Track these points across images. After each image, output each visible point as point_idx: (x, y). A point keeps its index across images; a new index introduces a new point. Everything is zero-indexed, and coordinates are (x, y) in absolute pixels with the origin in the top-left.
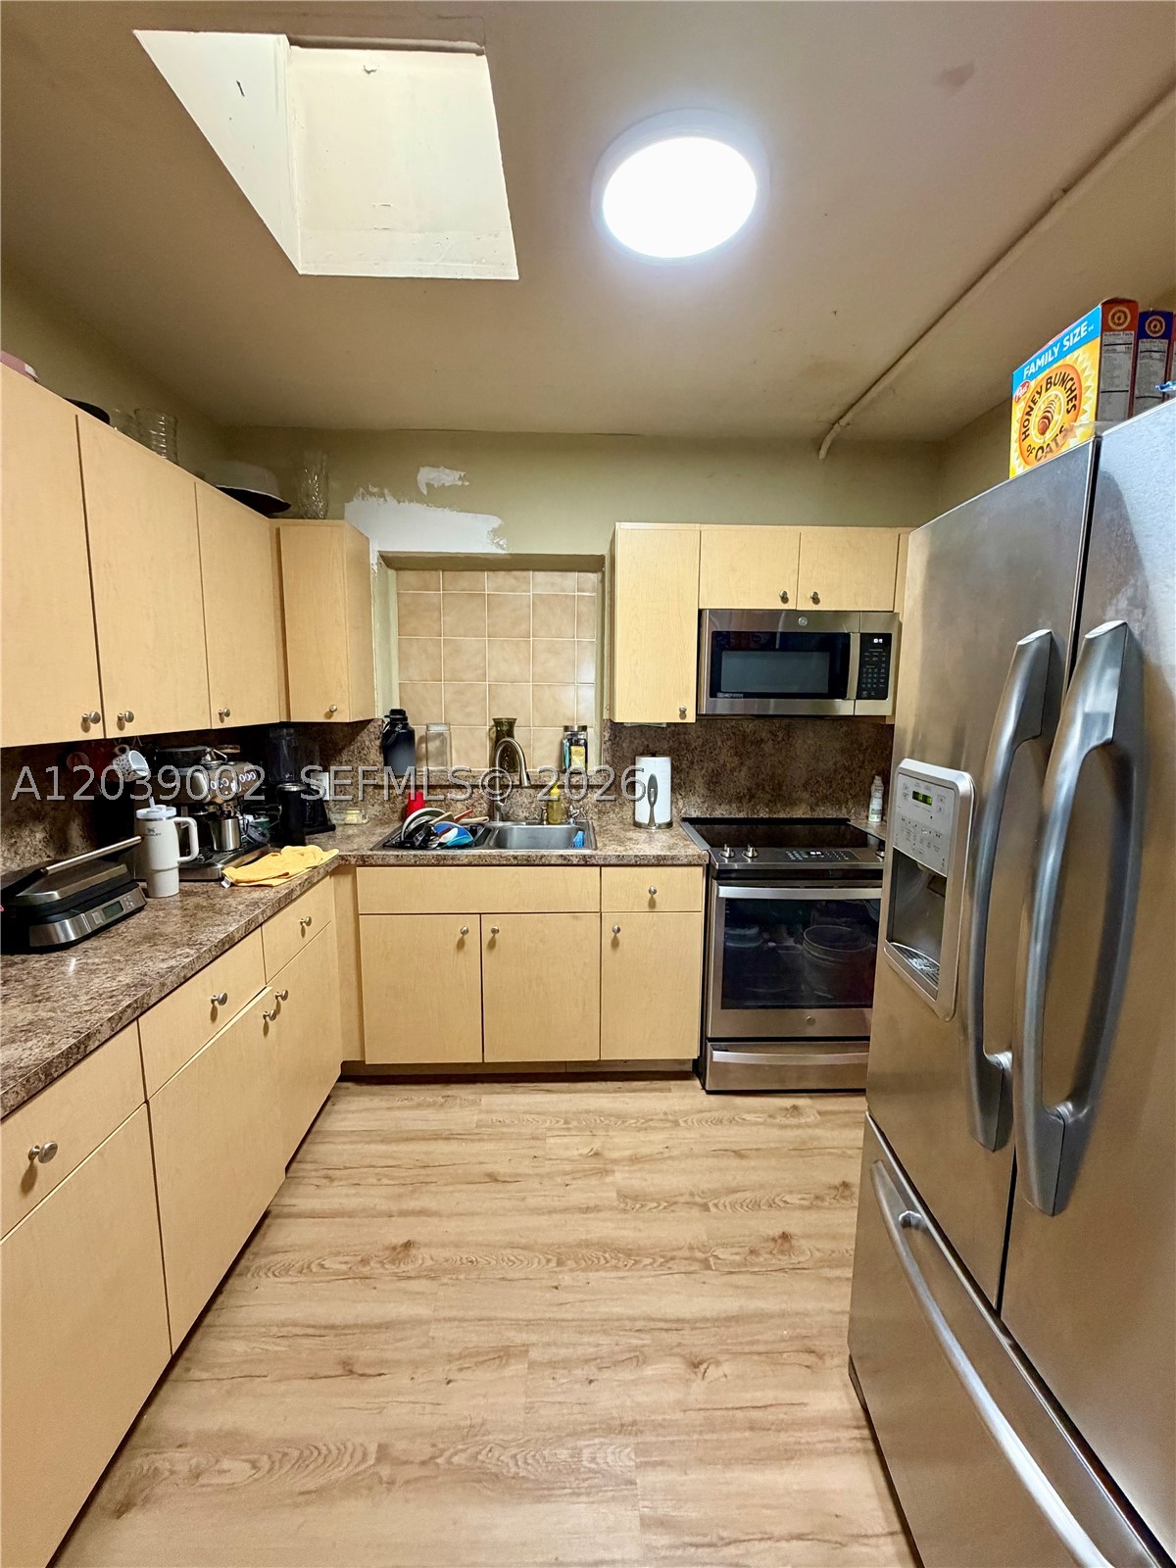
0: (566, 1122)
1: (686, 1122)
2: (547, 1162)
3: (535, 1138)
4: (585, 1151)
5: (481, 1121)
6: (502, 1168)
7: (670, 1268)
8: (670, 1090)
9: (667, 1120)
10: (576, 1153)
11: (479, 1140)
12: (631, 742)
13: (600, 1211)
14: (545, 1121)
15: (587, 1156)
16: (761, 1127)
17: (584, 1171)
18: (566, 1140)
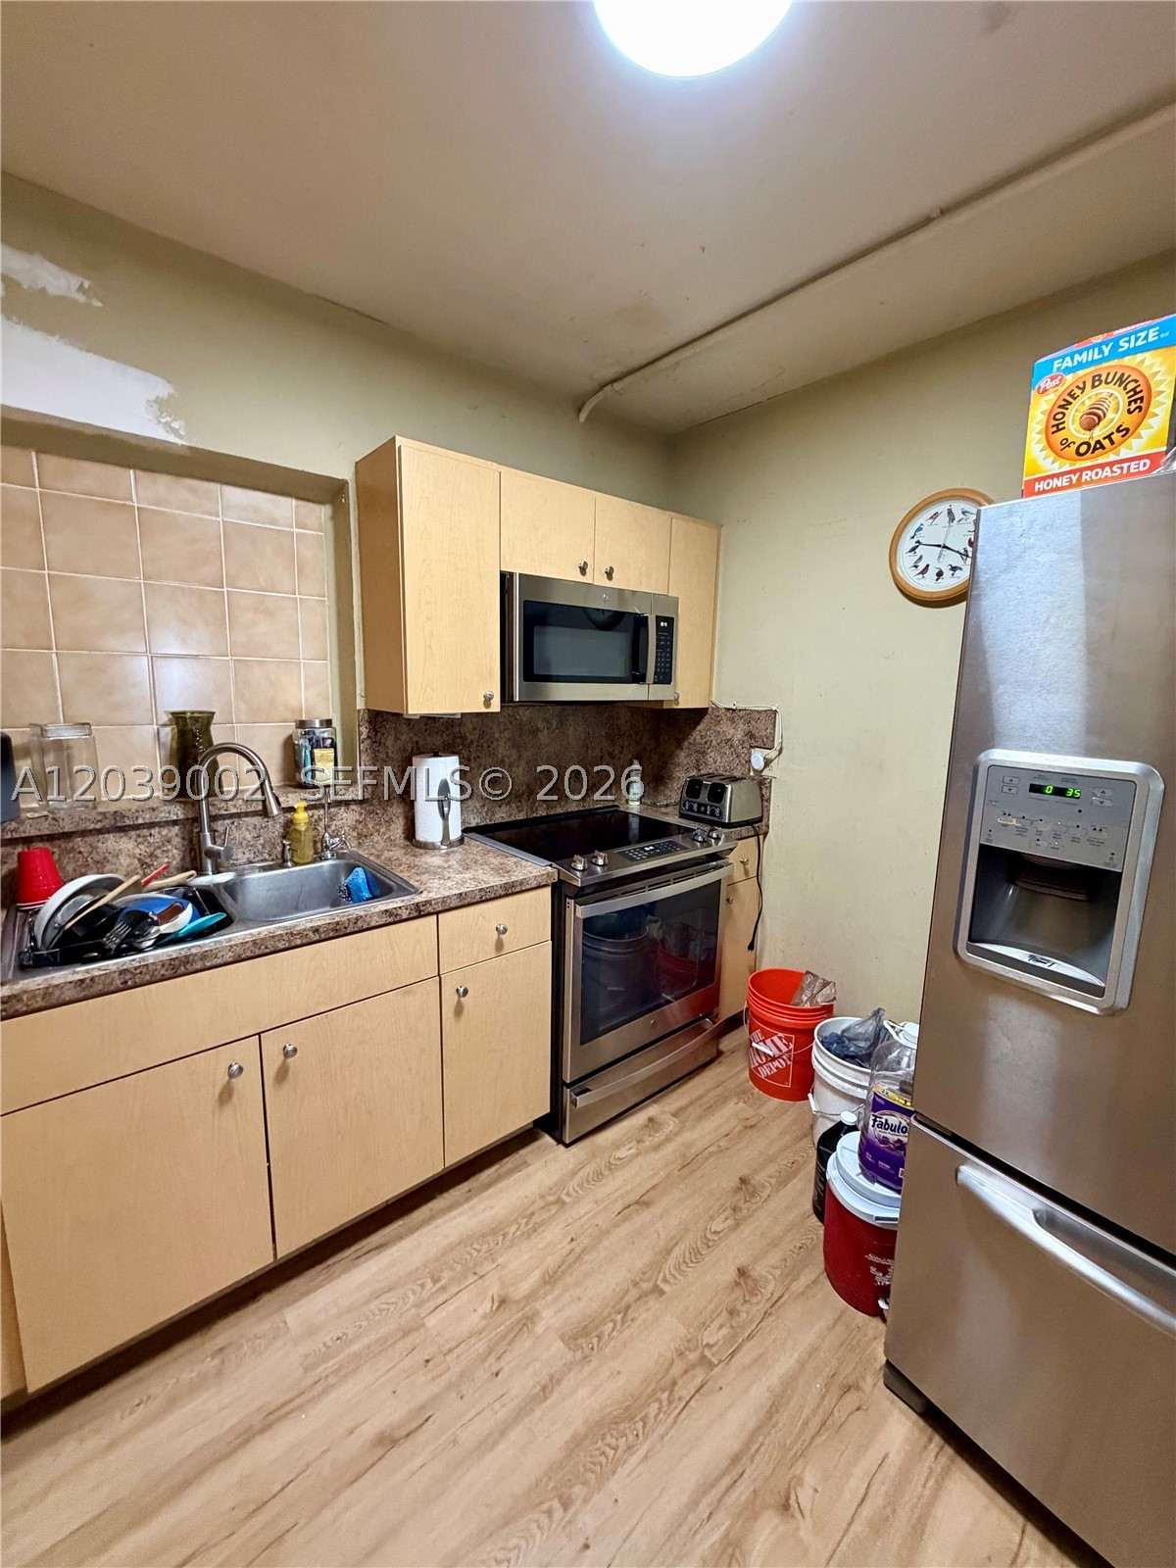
0: (435, 1281)
1: (568, 1194)
2: (449, 1358)
3: (406, 1333)
4: (486, 1307)
5: (307, 1356)
6: (389, 1414)
7: (680, 1399)
8: (526, 1164)
9: (549, 1204)
10: (475, 1318)
11: (325, 1391)
12: (397, 739)
13: (559, 1382)
14: (404, 1298)
15: (493, 1313)
16: (640, 1158)
17: (504, 1336)
18: (451, 1306)
